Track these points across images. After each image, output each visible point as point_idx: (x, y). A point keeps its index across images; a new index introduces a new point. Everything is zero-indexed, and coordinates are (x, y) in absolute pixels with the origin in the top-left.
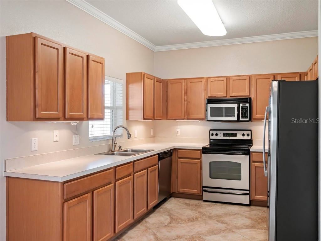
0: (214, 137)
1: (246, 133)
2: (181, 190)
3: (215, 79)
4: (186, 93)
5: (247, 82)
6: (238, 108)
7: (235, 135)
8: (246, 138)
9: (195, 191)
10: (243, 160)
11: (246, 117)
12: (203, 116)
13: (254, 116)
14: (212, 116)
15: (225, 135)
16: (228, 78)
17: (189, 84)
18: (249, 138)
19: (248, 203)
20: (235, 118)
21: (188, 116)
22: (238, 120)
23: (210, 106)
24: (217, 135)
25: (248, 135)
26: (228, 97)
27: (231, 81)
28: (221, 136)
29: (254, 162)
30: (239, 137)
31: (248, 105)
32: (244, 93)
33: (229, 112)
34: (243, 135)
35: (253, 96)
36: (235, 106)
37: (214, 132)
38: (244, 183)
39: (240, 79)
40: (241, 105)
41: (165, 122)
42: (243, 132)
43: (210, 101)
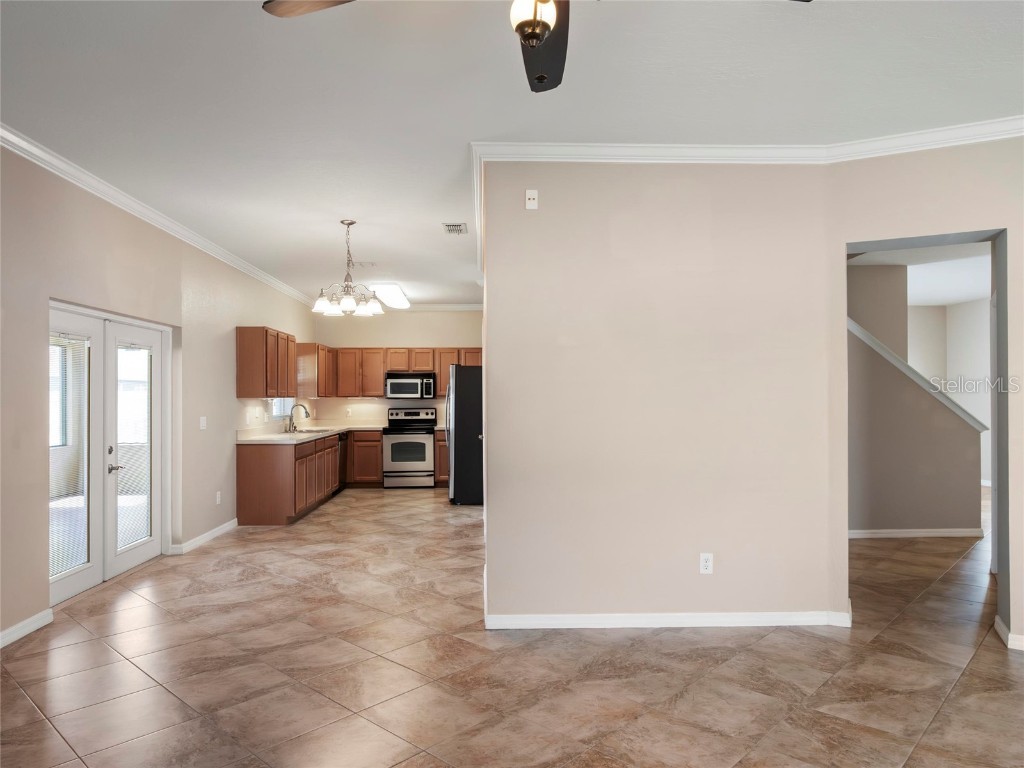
0: (394, 417)
1: (430, 411)
2: (358, 478)
3: (396, 351)
4: (362, 365)
5: (431, 354)
6: (422, 384)
7: (418, 414)
8: (430, 417)
9: (374, 478)
10: (428, 441)
11: (430, 394)
12: (381, 393)
13: (439, 393)
14: (392, 392)
15: (406, 414)
16: (410, 350)
17: (365, 355)
18: (433, 417)
19: (433, 484)
20: (418, 395)
21: (362, 392)
22: (422, 397)
23: (390, 381)
24: (397, 414)
25: (432, 414)
26: (411, 372)
27: (414, 354)
28: (402, 416)
29: (439, 441)
30: (423, 416)
31: (431, 381)
32: (427, 368)
33: (412, 388)
34: (427, 414)
35: (437, 371)
36: (418, 381)
37: (394, 412)
38: (428, 464)
39: (423, 352)
40: (425, 381)
41: (334, 400)
42: (426, 411)
43: (390, 375)
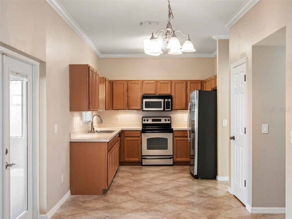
0: (146, 122)
2: (127, 159)
3: (149, 82)
4: (127, 91)
5: (169, 85)
6: (164, 102)
7: (160, 120)
8: (167, 122)
9: (136, 159)
10: (169, 136)
11: (169, 108)
12: (139, 107)
13: (174, 108)
14: (146, 107)
15: (153, 120)
16: (157, 82)
17: (129, 85)
18: (169, 122)
19: (172, 163)
20: (162, 109)
21: (128, 107)
22: (164, 110)
23: (145, 100)
24: (147, 120)
25: (169, 120)
26: (157, 95)
27: (159, 84)
28: (150, 122)
29: (176, 137)
30: (163, 122)
31: (170, 100)
32: (167, 92)
33: (158, 105)
34: (166, 120)
35: (173, 94)
36: (162, 100)
37: (146, 119)
38: (169, 151)
39: (165, 82)
40: (166, 100)
41: (111, 111)
42: (165, 118)
43: (144, 97)
